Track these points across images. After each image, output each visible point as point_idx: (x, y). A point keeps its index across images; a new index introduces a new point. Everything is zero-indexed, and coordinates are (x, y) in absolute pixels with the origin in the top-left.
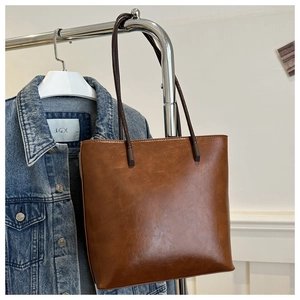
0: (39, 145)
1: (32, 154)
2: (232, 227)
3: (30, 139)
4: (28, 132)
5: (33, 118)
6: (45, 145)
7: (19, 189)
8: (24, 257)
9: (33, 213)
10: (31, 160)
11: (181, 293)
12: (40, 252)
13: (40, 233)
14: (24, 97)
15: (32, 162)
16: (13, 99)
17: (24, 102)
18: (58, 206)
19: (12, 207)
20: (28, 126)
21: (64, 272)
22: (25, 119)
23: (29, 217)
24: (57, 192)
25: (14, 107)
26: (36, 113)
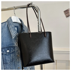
0: (15, 33)
1: (13, 36)
2: (54, 52)
3: (12, 32)
6: (16, 33)
7: (7, 44)
8: (9, 61)
10: (13, 37)
11: (42, 69)
12: (13, 59)
13: (13, 54)
14: (9, 22)
15: (13, 38)
16: (6, 22)
17: (10, 23)
18: (17, 47)
19: (6, 49)
20: (11, 29)
21: (18, 62)
22: (10, 27)
23: (10, 51)
24: (17, 44)
25: (7, 24)
26: (13, 26)
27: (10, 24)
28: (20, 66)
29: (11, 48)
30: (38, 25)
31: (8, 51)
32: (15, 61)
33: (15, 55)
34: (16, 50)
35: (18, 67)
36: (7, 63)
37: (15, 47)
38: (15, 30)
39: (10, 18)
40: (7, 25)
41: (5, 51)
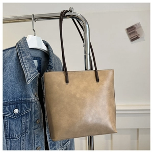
0: (32, 73)
3: (27, 70)
4: (26, 66)
5: (28, 59)
6: (35, 73)
7: (15, 96)
9: (23, 109)
12: (26, 128)
13: (27, 119)
14: (22, 47)
15: (29, 82)
16: (14, 47)
17: (22, 50)
18: (36, 103)
19: (11, 106)
20: (25, 63)
21: (38, 136)
22: (23, 59)
23: (21, 111)
24: (35, 96)
25: (16, 52)
26: (29, 56)
27: (23, 52)
28: (42, 145)
29: (23, 104)
30: (84, 54)
31: (16, 111)
32: (30, 133)
33: (31, 121)
34: (33, 110)
35: (36, 146)
36: (12, 137)
37: (31, 103)
38: (34, 65)
39: (24, 39)
40: (15, 55)
41: (11, 111)
